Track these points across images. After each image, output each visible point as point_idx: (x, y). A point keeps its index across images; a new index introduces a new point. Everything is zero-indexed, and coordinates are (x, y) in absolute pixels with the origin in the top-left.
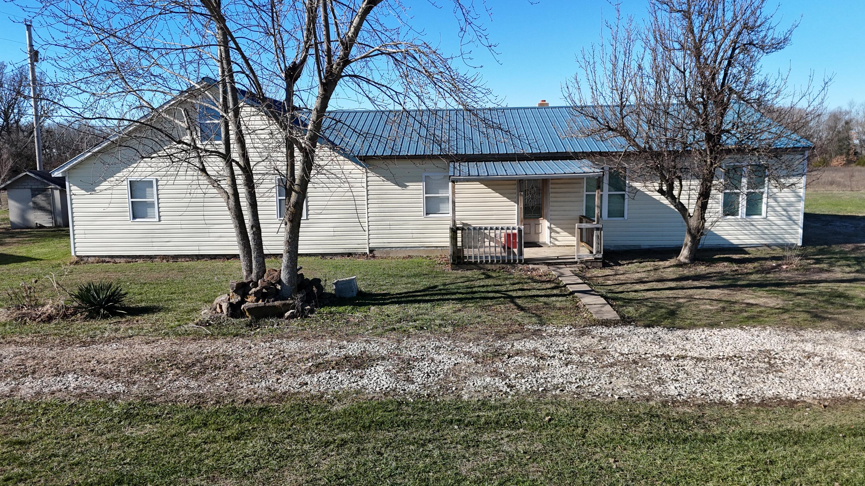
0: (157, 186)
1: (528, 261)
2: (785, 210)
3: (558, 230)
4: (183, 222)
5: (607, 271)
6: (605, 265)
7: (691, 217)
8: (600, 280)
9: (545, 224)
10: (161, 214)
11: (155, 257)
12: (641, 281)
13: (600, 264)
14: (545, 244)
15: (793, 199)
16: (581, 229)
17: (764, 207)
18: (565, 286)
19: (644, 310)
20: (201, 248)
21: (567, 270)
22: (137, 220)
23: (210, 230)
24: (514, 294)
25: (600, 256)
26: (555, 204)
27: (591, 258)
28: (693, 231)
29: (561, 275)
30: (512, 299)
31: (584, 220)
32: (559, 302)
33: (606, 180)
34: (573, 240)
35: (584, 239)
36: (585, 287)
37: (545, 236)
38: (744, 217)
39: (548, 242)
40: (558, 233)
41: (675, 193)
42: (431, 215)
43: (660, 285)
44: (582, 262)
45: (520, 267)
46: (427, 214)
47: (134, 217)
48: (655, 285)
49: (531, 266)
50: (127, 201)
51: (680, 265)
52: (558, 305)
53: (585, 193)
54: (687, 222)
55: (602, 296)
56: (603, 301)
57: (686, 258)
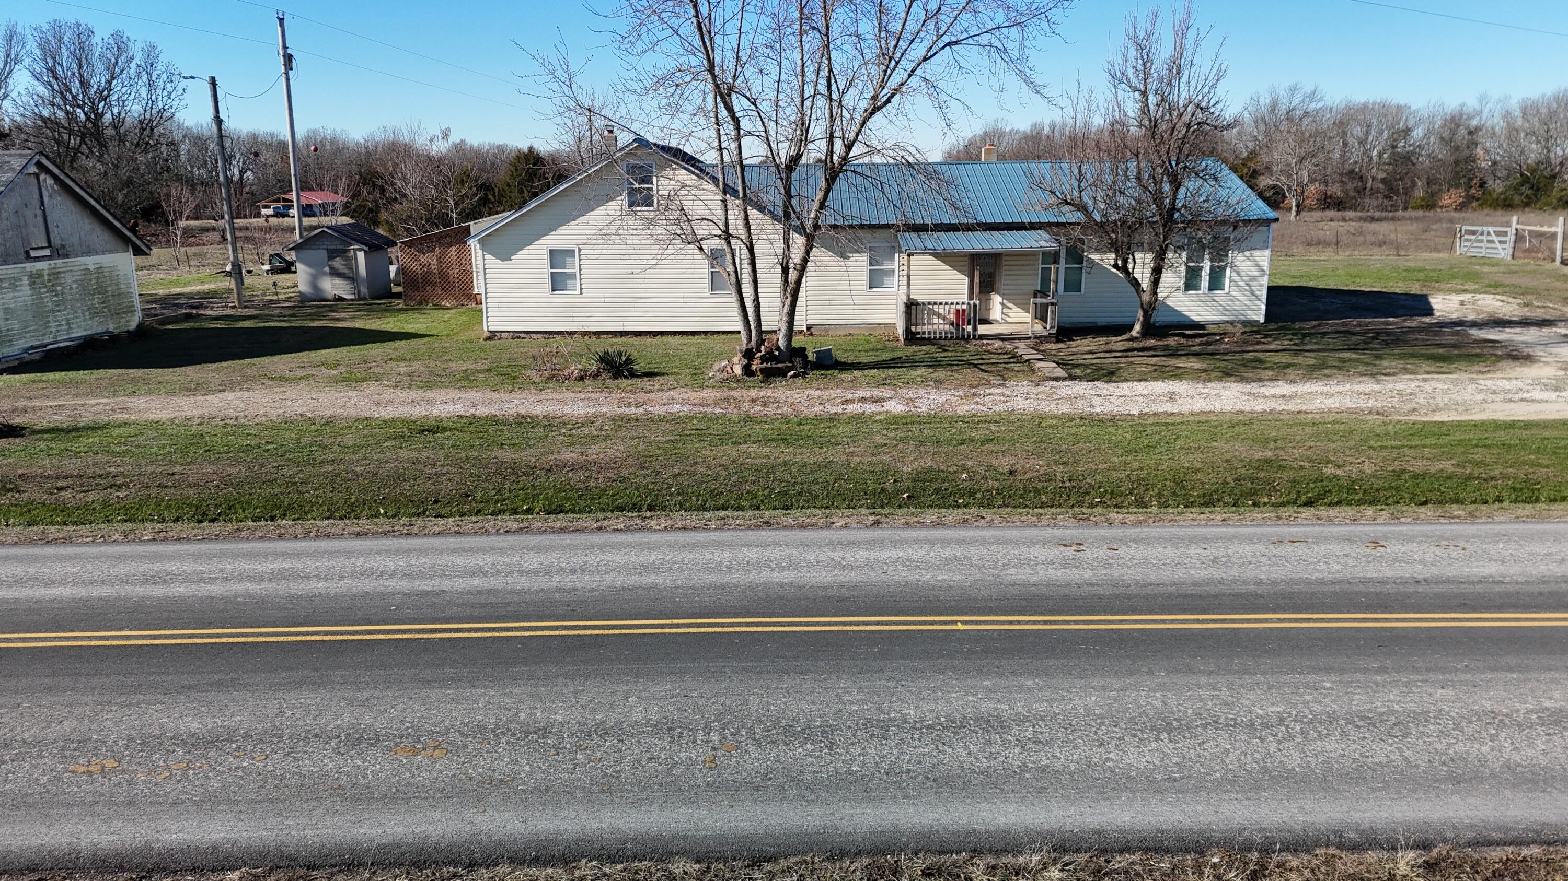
0: (580, 255)
1: (982, 337)
2: (1248, 285)
3: (1011, 305)
4: (606, 295)
5: (1060, 345)
6: (1058, 341)
7: (1144, 291)
8: (1053, 352)
9: (996, 299)
10: (583, 286)
11: (575, 333)
12: (1091, 352)
13: (1054, 339)
14: (996, 321)
15: (1256, 274)
16: (1036, 304)
17: (1227, 281)
18: (1021, 356)
19: (1089, 371)
20: (625, 324)
21: (1021, 344)
22: (557, 292)
23: (636, 305)
24: (976, 362)
25: (1054, 331)
26: (1008, 277)
27: (1046, 333)
28: (1145, 306)
29: (1017, 348)
30: (975, 366)
31: (1039, 295)
32: (1017, 367)
33: (1063, 254)
34: (1027, 317)
35: (1038, 316)
36: (1040, 356)
37: (996, 313)
38: (1207, 291)
39: (999, 319)
40: (1010, 309)
41: (1130, 266)
42: (874, 290)
43: (1107, 355)
44: (1036, 338)
45: (974, 342)
46: (870, 288)
47: (553, 290)
48: (1102, 355)
49: (985, 342)
50: (546, 273)
51: (1132, 339)
52: (1016, 369)
53: (1041, 266)
54: (1140, 297)
55: (1054, 362)
56: (1055, 365)
57: (1138, 333)
